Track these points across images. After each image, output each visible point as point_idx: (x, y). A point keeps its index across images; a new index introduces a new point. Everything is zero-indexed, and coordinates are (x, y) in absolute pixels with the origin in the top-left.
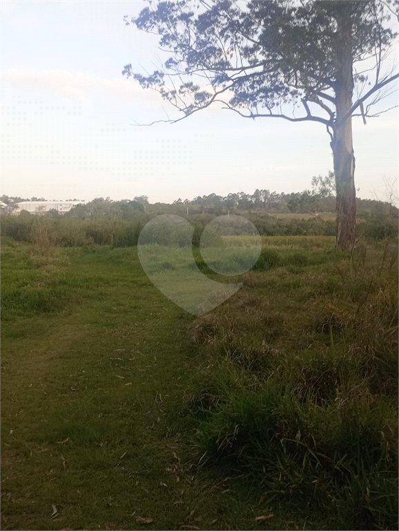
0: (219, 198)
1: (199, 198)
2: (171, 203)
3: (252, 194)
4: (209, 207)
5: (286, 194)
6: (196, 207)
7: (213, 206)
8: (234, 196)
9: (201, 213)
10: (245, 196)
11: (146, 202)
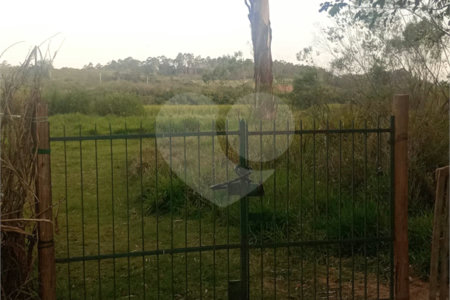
0: (136, 62)
1: (114, 62)
2: (80, 68)
3: (174, 58)
4: (125, 73)
5: (212, 58)
6: (111, 73)
7: (128, 71)
8: (154, 60)
9: (115, 79)
10: (166, 61)
11: (50, 66)
